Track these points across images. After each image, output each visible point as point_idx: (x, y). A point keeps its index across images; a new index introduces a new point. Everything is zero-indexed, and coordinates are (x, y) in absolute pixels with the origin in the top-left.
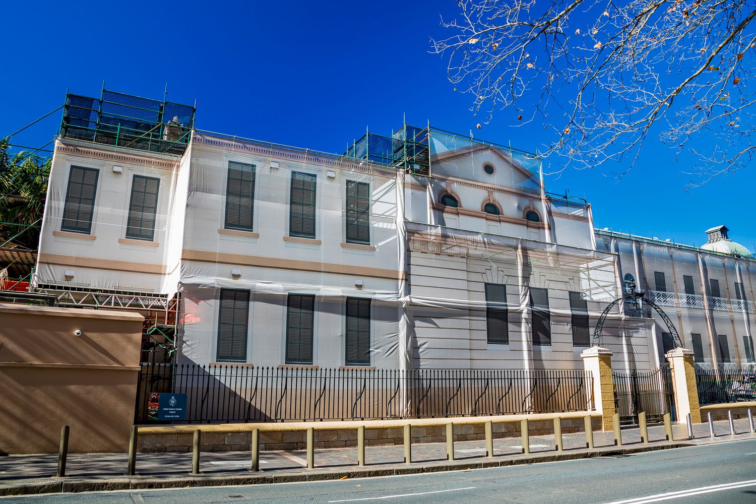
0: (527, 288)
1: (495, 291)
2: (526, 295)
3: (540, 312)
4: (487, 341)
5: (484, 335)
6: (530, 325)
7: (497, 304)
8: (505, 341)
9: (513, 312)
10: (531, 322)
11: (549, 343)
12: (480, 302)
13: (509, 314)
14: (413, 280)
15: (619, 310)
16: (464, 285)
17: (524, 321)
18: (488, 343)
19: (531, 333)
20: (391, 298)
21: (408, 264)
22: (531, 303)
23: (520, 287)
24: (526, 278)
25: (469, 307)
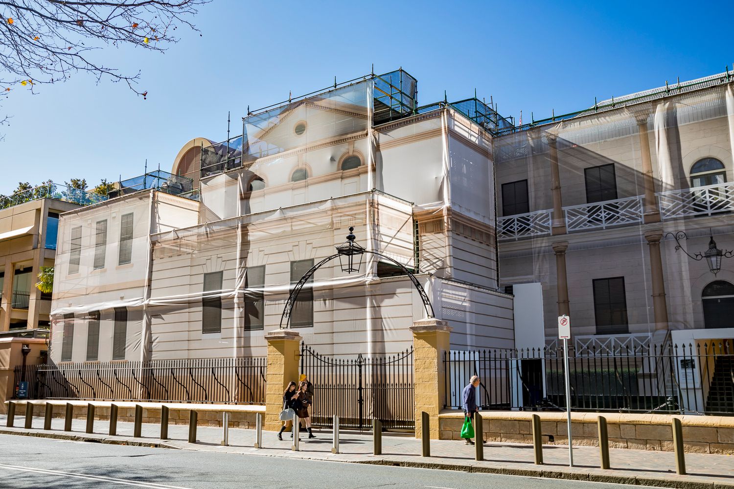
0: (243, 269)
1: (213, 279)
2: (242, 278)
3: (252, 294)
4: (202, 331)
5: (199, 326)
6: (242, 310)
7: (213, 293)
8: (218, 329)
9: (226, 298)
10: (244, 306)
11: (261, 327)
12: (198, 293)
13: (222, 301)
14: (154, 285)
15: (365, 271)
16: (186, 280)
17: (236, 306)
18: (203, 333)
19: (243, 319)
20: (138, 303)
21: (151, 272)
22: (246, 285)
23: (237, 270)
24: (243, 258)
25: (189, 301)
